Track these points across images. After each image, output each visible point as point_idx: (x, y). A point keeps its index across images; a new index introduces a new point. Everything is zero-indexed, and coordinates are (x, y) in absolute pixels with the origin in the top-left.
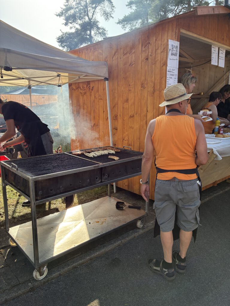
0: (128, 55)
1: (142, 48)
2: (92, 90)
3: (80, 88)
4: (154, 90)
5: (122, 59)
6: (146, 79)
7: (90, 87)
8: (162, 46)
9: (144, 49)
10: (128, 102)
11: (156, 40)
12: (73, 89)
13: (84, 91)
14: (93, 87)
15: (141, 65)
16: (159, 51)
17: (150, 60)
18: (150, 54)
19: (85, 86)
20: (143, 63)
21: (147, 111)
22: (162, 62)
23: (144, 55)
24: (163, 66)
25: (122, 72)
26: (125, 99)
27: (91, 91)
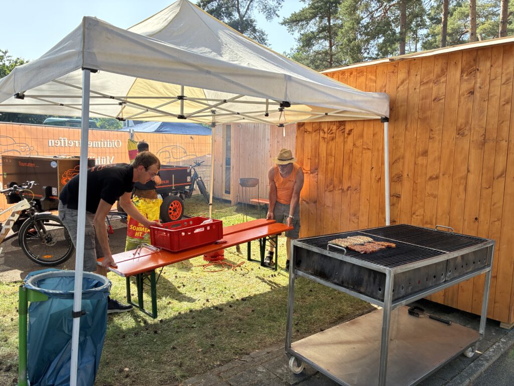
0: (431, 84)
1: (462, 76)
2: (349, 134)
3: (323, 130)
4: (484, 139)
5: (418, 90)
6: (467, 123)
7: (344, 129)
8: (503, 75)
9: (465, 77)
10: (427, 156)
11: (491, 66)
12: (306, 132)
13: (332, 135)
14: (352, 130)
15: (459, 102)
16: (498, 82)
17: (477, 94)
18: (478, 85)
19: (333, 127)
20: (462, 98)
21: (468, 171)
22: (503, 99)
23: (465, 87)
24: (504, 105)
25: (417, 109)
26: (420, 150)
27: (346, 135)
